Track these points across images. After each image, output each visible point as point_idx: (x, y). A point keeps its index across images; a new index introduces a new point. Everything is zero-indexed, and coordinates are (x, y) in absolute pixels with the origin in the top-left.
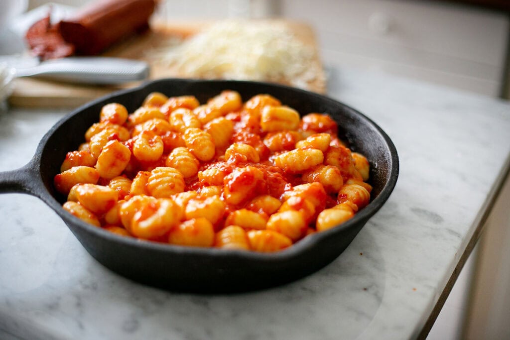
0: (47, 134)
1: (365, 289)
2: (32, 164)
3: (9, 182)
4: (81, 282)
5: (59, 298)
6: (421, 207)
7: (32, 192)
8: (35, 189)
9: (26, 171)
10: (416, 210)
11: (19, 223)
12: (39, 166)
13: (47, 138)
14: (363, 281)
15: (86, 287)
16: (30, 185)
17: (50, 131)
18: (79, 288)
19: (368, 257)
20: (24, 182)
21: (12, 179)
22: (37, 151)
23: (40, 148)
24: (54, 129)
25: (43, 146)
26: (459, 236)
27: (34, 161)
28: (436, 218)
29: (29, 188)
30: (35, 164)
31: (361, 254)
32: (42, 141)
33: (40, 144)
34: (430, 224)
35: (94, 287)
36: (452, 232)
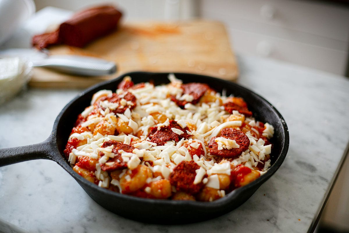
0: (59, 116)
1: (268, 220)
2: (51, 138)
3: (37, 152)
4: (85, 216)
5: (72, 228)
6: (302, 160)
7: (53, 159)
8: (55, 157)
9: (48, 144)
10: (299, 163)
11: (42, 174)
12: (56, 139)
13: (59, 118)
14: (266, 214)
15: (89, 220)
16: (52, 154)
17: (60, 113)
18: (85, 221)
19: (269, 197)
20: (47, 153)
21: (39, 150)
22: (54, 128)
23: (55, 126)
24: (63, 112)
25: (57, 124)
26: (327, 181)
27: (52, 136)
28: (312, 168)
29: (50, 156)
30: (53, 139)
31: (265, 195)
32: (56, 121)
33: (55, 123)
34: (309, 173)
35: (94, 220)
36: (322, 178)
